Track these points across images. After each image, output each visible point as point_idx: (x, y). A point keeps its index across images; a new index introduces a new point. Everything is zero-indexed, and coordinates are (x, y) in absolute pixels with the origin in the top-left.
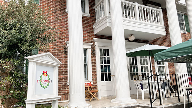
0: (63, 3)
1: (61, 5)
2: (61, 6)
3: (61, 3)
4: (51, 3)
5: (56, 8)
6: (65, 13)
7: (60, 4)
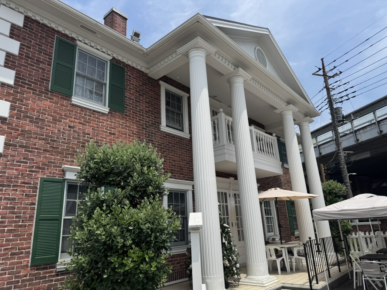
0: (156, 114)
1: (155, 117)
2: (154, 119)
3: (154, 114)
4: (140, 112)
5: (148, 122)
6: (159, 130)
7: (152, 116)
